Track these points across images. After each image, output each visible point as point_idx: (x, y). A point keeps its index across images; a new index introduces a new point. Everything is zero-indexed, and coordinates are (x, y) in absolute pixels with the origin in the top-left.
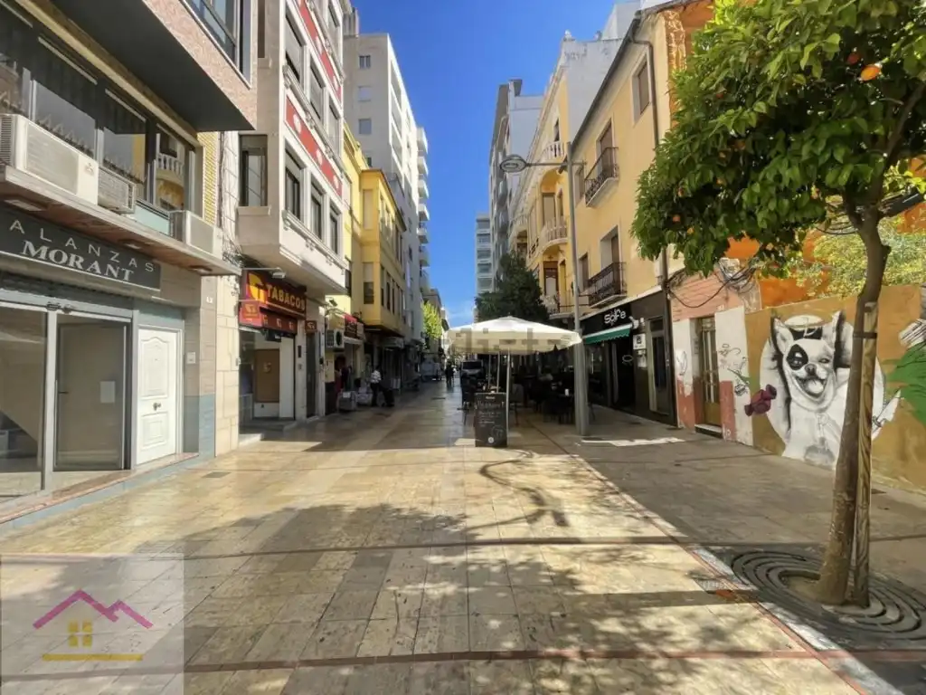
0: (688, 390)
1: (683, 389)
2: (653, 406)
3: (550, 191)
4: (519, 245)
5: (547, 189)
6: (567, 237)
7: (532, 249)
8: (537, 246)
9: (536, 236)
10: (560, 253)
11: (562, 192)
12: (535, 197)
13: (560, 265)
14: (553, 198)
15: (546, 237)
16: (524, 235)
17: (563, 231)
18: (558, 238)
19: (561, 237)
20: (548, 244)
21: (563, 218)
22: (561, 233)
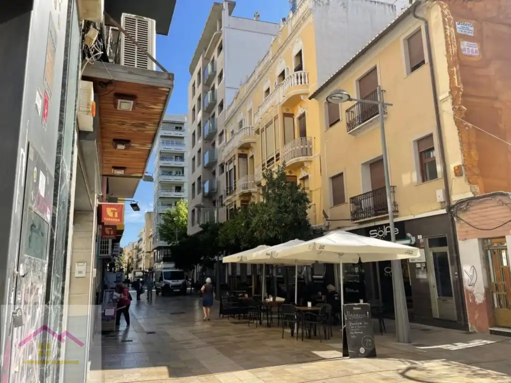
0: (480, 298)
1: (473, 298)
2: (436, 313)
3: (290, 112)
4: (240, 156)
5: (288, 110)
6: (312, 155)
7: (268, 162)
8: (277, 160)
9: (275, 151)
10: (301, 169)
11: (304, 115)
12: (274, 115)
13: (300, 179)
14: (292, 119)
15: (291, 153)
16: (246, 147)
17: (308, 149)
18: (304, 156)
19: (307, 155)
20: (294, 161)
21: (308, 139)
22: (307, 152)
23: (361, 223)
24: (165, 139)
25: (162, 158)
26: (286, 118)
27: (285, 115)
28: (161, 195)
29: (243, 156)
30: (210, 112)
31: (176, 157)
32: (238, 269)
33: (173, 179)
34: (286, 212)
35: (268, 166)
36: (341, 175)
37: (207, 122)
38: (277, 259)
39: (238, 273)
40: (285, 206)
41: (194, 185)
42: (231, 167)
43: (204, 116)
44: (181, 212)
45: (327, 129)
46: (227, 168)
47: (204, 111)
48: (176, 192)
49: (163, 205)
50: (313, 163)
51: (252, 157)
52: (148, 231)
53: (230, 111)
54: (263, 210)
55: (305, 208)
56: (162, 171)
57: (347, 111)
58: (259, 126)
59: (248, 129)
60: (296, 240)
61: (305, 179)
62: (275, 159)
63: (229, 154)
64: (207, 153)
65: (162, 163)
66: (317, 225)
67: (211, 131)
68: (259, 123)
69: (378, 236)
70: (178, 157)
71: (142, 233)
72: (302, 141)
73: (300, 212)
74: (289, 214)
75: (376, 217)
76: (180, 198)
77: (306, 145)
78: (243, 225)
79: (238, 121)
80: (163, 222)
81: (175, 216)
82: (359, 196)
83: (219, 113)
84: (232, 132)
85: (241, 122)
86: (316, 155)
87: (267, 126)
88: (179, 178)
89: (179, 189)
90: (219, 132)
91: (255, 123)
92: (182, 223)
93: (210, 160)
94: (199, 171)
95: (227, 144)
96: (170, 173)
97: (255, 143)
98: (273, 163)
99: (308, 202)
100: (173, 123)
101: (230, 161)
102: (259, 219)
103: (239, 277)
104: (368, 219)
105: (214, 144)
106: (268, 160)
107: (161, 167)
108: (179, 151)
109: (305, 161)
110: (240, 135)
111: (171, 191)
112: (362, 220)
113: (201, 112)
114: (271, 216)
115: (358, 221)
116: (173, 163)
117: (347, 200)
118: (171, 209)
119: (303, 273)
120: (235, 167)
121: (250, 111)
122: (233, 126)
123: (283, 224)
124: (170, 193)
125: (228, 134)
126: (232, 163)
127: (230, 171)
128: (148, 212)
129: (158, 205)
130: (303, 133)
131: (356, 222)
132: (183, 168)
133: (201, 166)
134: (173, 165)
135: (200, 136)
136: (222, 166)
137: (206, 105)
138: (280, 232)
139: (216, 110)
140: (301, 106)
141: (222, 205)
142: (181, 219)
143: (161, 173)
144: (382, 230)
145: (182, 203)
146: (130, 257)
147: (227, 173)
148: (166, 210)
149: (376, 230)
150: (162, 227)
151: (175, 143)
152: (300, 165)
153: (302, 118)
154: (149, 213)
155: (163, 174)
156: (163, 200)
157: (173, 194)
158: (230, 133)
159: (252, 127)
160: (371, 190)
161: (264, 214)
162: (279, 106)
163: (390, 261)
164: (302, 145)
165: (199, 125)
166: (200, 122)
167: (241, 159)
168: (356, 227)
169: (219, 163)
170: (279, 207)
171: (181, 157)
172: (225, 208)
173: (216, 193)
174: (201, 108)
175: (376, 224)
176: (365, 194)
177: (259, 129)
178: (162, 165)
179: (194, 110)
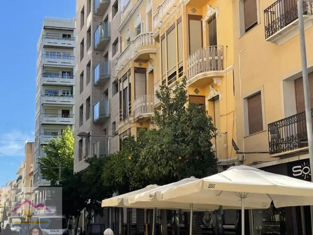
3: (197, 14)
4: (138, 70)
5: (194, 10)
6: (223, 69)
7: (170, 78)
8: (180, 76)
9: (177, 64)
10: (210, 87)
11: (213, 18)
12: (177, 18)
13: (209, 100)
14: (200, 22)
15: (196, 66)
16: (144, 59)
17: (219, 62)
18: (214, 69)
19: (217, 69)
20: (200, 76)
21: (219, 48)
22: (217, 65)
23: (281, 157)
24: (49, 50)
25: (45, 75)
26: (191, 21)
27: (191, 17)
28: (45, 120)
29: (140, 71)
30: (102, 15)
31: (63, 72)
32: (134, 216)
33: (59, 100)
34: (183, 141)
35: (169, 83)
36: (259, 93)
37: (98, 27)
38: (164, 202)
39: (134, 222)
40: (183, 134)
41: (82, 107)
42: (126, 84)
43: (94, 19)
44: (67, 142)
45: (242, 35)
46: (121, 87)
47: (94, 14)
48: (62, 117)
49: (46, 134)
50: (224, 78)
51: (152, 72)
52: (28, 168)
53: (126, 13)
54: (153, 138)
55: (209, 137)
56: (46, 90)
57: (266, 11)
58: (159, 32)
59: (146, 36)
60: (192, 178)
61: (215, 99)
62: (178, 74)
63: (123, 68)
64: (98, 67)
65: (46, 80)
66: (228, 160)
67: (103, 40)
68: (159, 28)
69: (303, 174)
70: (65, 72)
71: (22, 169)
72: (210, 50)
73: (201, 142)
74: (188, 145)
75: (300, 149)
76: (68, 125)
77: (216, 55)
78: (130, 158)
79: (136, 26)
80: (45, 156)
81: (60, 147)
82: (279, 121)
83: (113, 16)
84: (129, 40)
85: (139, 27)
86: (228, 68)
87: (168, 32)
88: (66, 99)
89: (66, 113)
90: (113, 41)
91: (155, 27)
92: (69, 156)
93: (100, 76)
94: (88, 90)
95: (122, 54)
96: (56, 94)
97: (155, 53)
98: (175, 79)
99: (214, 129)
100: (60, 30)
101: (125, 77)
102: (148, 150)
103: (135, 226)
104: (290, 152)
105: (106, 56)
106: (169, 75)
107: (44, 85)
108: (67, 65)
109: (214, 77)
110: (138, 44)
111: (56, 115)
112: (283, 153)
113: (91, 15)
114: (164, 147)
115: (277, 154)
116: (59, 81)
117: (265, 127)
118: (55, 139)
119: (211, 222)
120: (130, 84)
121: (150, 13)
122: (130, 33)
123: (180, 158)
124: (55, 119)
125: (123, 43)
126: (127, 80)
127: (124, 90)
128: (28, 143)
129: (40, 134)
130: (213, 41)
131: (275, 155)
132: (72, 87)
133: (91, 84)
134: (58, 83)
135: (90, 45)
136: (116, 84)
137: (97, 6)
138: (175, 168)
139: (110, 12)
140: (210, 6)
141: (116, 134)
142: (67, 151)
143: (44, 93)
144: (307, 166)
145: (69, 131)
146: (8, 200)
147: (121, 92)
148: (49, 139)
149: (300, 167)
150: (44, 162)
151: (62, 54)
152: (208, 82)
153: (212, 22)
154: (30, 144)
155: (47, 95)
156: (46, 127)
157: (60, 120)
158: (126, 42)
159: (152, 34)
160: (296, 114)
161: (154, 144)
162: (182, 5)
163: (309, 206)
164: (210, 56)
165: (89, 31)
166: (90, 27)
167: (137, 75)
168: (275, 162)
169: (112, 80)
170: (175, 135)
171: (69, 72)
172: (117, 138)
173: (109, 118)
174: (92, 10)
175: (300, 159)
176: (286, 119)
177: (158, 36)
178: (46, 83)
179: (83, 12)
